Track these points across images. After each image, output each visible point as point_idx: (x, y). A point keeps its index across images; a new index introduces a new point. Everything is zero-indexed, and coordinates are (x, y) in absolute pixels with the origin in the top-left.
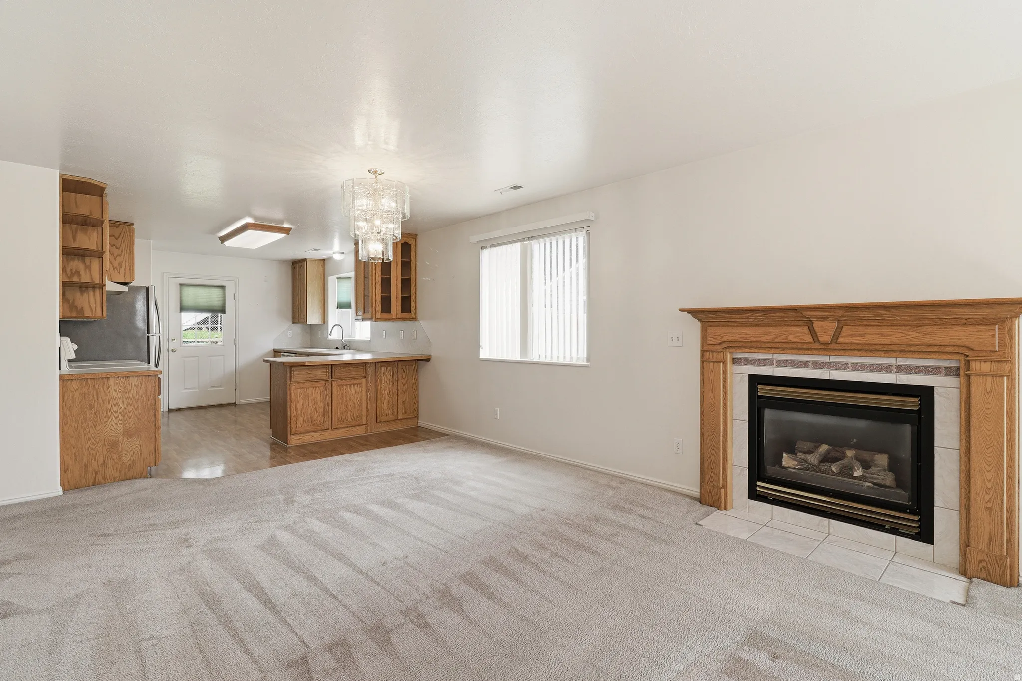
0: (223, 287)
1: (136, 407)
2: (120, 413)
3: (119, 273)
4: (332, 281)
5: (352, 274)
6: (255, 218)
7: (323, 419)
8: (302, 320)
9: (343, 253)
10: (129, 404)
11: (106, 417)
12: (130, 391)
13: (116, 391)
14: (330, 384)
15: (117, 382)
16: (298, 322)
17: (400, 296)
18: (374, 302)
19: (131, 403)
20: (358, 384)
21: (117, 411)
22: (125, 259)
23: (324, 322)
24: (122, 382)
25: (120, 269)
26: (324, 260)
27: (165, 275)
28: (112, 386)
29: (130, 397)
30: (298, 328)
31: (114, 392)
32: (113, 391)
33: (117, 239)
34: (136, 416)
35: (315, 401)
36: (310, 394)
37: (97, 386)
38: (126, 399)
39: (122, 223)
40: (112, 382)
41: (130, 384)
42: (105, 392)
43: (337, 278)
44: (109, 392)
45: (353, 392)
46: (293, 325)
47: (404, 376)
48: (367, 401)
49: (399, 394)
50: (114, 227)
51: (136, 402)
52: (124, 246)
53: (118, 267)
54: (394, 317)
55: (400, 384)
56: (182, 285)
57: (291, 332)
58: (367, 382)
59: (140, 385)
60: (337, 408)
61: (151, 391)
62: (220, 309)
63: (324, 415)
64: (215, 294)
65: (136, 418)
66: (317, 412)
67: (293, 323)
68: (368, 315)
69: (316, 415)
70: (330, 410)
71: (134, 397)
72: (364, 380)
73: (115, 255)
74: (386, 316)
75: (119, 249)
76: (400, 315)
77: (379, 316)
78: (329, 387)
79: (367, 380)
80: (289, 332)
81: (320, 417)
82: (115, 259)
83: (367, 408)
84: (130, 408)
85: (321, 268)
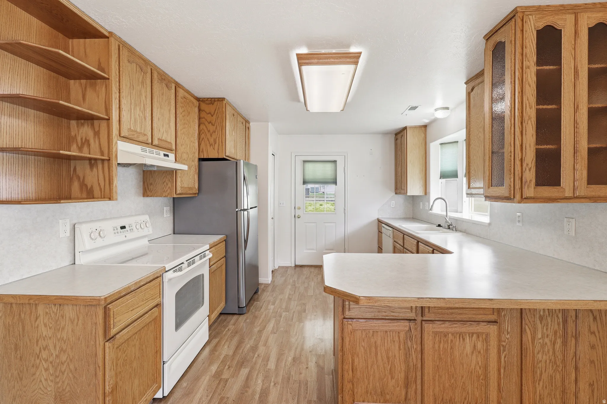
0: (335, 162)
1: (71, 357)
2: (51, 363)
3: (214, 149)
4: (434, 147)
5: (462, 135)
6: (309, 46)
7: (403, 393)
8: (403, 192)
9: (447, 108)
10: (62, 350)
11: (33, 366)
12: (63, 329)
13: (45, 325)
14: (419, 328)
15: (47, 310)
16: (400, 193)
17: (584, 145)
18: (518, 163)
19: (64, 348)
20: (478, 335)
21: (47, 360)
22: (218, 135)
23: (426, 194)
24: (53, 312)
25: (214, 146)
26: (425, 126)
27: (293, 154)
28: (42, 318)
29: (63, 339)
30: (400, 198)
31: (43, 328)
32: (43, 326)
33: (212, 116)
34: (71, 371)
35: (388, 358)
36: (379, 342)
37: (23, 316)
38: (59, 340)
39: (216, 100)
40: (41, 309)
41: (63, 317)
42: (32, 326)
43: (441, 144)
44: (38, 327)
45: (468, 349)
46: (397, 196)
47: (594, 328)
48: (499, 370)
49: (580, 365)
50: (210, 104)
51: (72, 349)
52: (218, 121)
53: (213, 144)
54: (568, 193)
55: (583, 348)
56: (305, 162)
57: (394, 202)
58: (500, 332)
59: (76, 321)
60: (434, 380)
61: (92, 330)
62: (332, 181)
63: (407, 386)
64: (329, 167)
65: (70, 375)
66: (392, 378)
67: (396, 193)
68: (502, 191)
69: (392, 383)
70: (419, 377)
71: (69, 339)
72: (493, 329)
73: (211, 131)
74: (547, 191)
75: (214, 125)
76: (583, 189)
77: (530, 191)
78: (415, 333)
79: (499, 328)
80: (392, 202)
81: (398, 389)
82: (211, 136)
83: (499, 385)
84: (64, 358)
85: (423, 135)
